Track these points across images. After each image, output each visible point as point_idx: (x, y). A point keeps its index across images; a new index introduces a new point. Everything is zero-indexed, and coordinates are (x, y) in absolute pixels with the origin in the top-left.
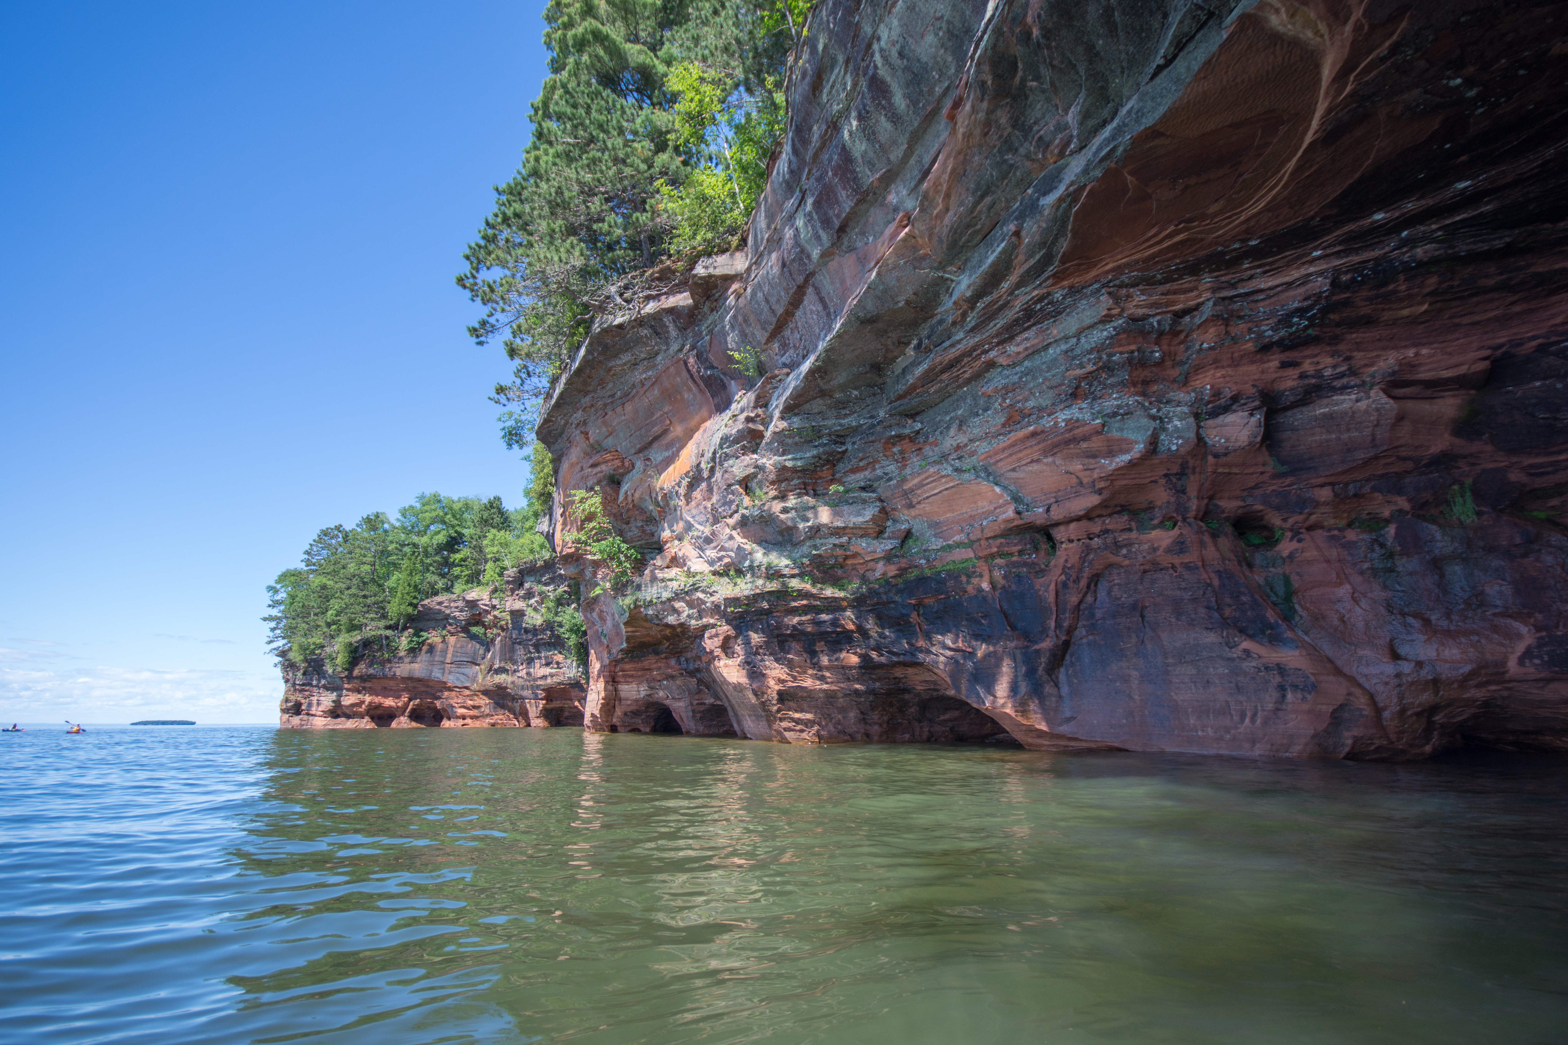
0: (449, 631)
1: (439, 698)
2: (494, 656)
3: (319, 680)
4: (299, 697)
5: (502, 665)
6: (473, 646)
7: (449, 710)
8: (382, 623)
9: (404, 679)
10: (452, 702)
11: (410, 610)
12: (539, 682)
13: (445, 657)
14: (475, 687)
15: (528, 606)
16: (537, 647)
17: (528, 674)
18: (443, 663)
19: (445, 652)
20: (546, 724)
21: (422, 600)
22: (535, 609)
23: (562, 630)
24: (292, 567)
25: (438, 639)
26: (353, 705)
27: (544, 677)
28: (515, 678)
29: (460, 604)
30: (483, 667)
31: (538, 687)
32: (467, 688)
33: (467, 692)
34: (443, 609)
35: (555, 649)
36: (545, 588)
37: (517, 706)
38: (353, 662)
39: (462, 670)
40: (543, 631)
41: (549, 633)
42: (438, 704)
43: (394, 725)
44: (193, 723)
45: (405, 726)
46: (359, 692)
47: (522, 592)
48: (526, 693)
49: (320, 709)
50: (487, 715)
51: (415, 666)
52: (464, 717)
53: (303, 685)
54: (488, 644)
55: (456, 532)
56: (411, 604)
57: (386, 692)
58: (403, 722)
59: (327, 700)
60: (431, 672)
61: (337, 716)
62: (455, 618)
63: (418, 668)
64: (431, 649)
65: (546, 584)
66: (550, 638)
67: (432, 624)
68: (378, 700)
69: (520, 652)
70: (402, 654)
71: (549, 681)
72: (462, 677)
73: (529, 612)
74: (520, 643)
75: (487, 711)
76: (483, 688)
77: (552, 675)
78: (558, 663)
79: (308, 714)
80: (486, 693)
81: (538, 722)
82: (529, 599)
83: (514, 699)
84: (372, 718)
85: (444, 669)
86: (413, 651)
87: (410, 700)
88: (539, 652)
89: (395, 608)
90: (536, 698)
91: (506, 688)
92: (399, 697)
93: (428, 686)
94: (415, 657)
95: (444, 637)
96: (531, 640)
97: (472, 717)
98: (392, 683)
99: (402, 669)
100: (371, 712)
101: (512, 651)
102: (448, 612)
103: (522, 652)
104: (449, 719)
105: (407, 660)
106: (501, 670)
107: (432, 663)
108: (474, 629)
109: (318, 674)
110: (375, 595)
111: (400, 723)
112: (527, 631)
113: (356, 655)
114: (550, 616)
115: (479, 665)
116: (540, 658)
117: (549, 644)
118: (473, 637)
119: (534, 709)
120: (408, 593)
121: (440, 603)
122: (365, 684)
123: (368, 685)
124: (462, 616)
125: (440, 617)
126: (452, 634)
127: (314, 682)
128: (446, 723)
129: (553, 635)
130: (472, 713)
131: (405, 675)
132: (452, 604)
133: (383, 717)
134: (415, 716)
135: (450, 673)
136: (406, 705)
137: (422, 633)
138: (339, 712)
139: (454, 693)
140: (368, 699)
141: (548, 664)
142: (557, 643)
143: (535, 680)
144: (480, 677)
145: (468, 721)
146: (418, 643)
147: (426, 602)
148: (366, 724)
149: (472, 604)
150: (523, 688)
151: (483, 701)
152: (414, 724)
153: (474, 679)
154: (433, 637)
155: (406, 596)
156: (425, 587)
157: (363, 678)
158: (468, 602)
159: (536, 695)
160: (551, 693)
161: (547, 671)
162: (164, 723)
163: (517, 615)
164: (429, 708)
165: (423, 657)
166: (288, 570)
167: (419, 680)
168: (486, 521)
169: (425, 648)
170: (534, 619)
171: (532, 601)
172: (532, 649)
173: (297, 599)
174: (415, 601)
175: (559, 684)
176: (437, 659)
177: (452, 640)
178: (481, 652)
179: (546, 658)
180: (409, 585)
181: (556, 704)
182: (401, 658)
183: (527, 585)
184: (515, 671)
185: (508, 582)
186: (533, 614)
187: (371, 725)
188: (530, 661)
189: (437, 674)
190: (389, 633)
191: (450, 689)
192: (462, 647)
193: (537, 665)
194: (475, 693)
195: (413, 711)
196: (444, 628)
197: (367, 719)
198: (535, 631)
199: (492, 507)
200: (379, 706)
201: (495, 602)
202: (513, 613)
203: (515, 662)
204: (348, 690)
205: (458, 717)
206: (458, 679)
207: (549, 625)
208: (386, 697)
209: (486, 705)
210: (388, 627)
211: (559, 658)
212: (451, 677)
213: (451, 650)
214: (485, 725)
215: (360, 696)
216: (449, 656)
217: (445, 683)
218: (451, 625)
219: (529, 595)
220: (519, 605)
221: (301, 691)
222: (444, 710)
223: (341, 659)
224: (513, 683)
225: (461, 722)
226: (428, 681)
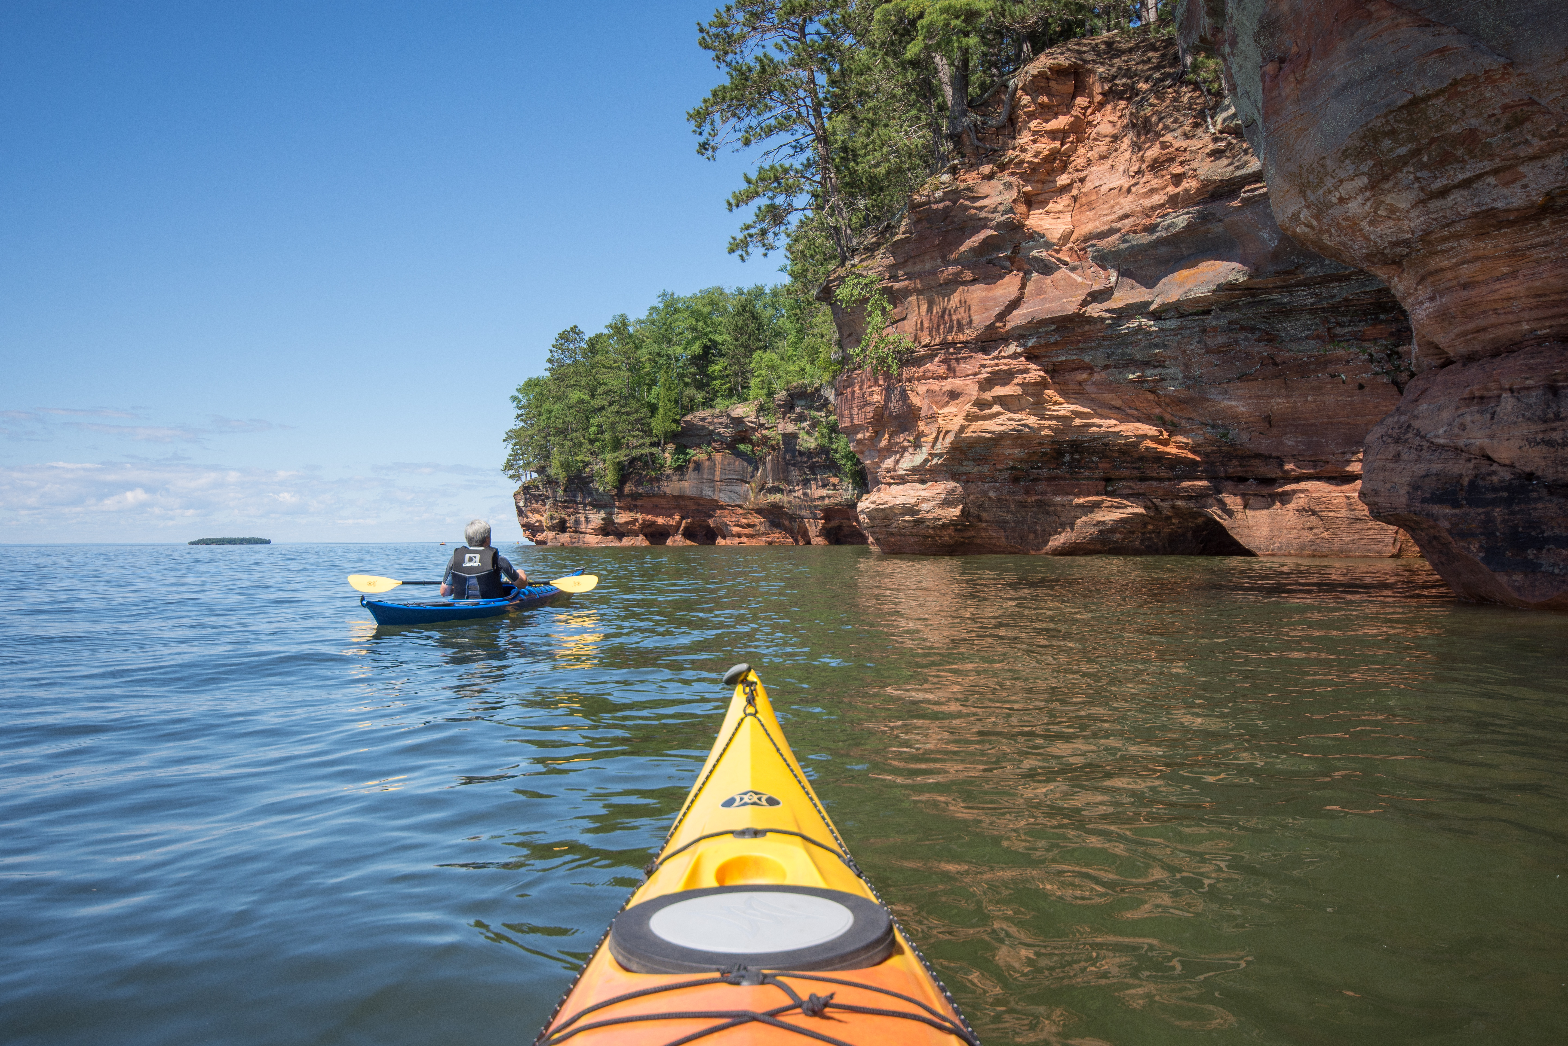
0: (714, 448)
1: (711, 516)
2: (765, 473)
3: (584, 498)
4: (563, 514)
5: (776, 484)
6: (738, 463)
7: (724, 528)
8: (647, 441)
9: (675, 497)
10: (725, 520)
11: (674, 426)
12: (817, 503)
13: (714, 475)
14: (748, 505)
15: (800, 429)
16: (813, 469)
17: (805, 494)
18: (713, 481)
19: (712, 469)
20: (826, 542)
21: (684, 415)
22: (808, 433)
23: (838, 456)
24: (534, 376)
25: (704, 456)
26: (627, 523)
27: (822, 498)
28: (791, 498)
29: (724, 420)
30: (753, 485)
31: (816, 507)
32: (740, 506)
33: (740, 511)
34: (707, 425)
35: (831, 471)
36: (817, 414)
37: (795, 525)
38: (622, 480)
39: (733, 488)
40: (818, 454)
41: (824, 457)
42: (711, 522)
43: (669, 542)
44: (268, 542)
45: (681, 544)
46: (631, 511)
47: (793, 416)
48: (804, 513)
49: (590, 526)
50: (763, 534)
51: (685, 484)
52: (739, 536)
53: (565, 502)
54: (755, 462)
55: (710, 340)
56: (674, 421)
57: (656, 510)
58: (677, 541)
59: (597, 518)
60: (702, 490)
61: (606, 534)
62: (719, 434)
63: (687, 486)
64: (698, 466)
65: (818, 410)
66: (825, 461)
67: (696, 440)
68: (649, 517)
69: (795, 473)
70: (669, 472)
71: (827, 501)
72: (733, 495)
73: (802, 435)
74: (794, 465)
75: (763, 530)
76: (756, 507)
77: (829, 497)
78: (834, 485)
79: (575, 532)
80: (760, 511)
81: (817, 541)
82: (801, 422)
83: (792, 518)
84: (646, 536)
85: (714, 487)
86: (680, 469)
87: (683, 518)
88: (814, 474)
89: (659, 425)
90: (815, 517)
91: (783, 507)
92: (671, 516)
93: (699, 504)
94: (682, 474)
95: (709, 454)
96: (806, 462)
97: (747, 536)
98: (663, 501)
99: (672, 487)
100: (645, 530)
101: (786, 471)
102: (711, 428)
103: (797, 473)
104: (724, 538)
105: (675, 478)
106: (775, 490)
107: (701, 481)
108: (742, 447)
109: (582, 491)
110: (637, 412)
111: (675, 541)
112: (801, 453)
113: (624, 473)
114: (825, 441)
115: (749, 483)
116: (815, 479)
117: (824, 467)
118: (739, 454)
119: (814, 528)
120: (670, 410)
121: (703, 419)
122: (633, 503)
123: (639, 502)
124: (727, 432)
125: (704, 433)
126: (718, 451)
127: (579, 499)
128: (720, 541)
129: (828, 458)
130: (747, 531)
131: (676, 493)
132: (716, 420)
133: (657, 535)
134: (689, 534)
135: (721, 491)
136: (679, 524)
137: (688, 450)
138: (609, 529)
139: (726, 512)
140: (640, 517)
141: (824, 486)
142: (833, 467)
143: (813, 500)
144: (752, 496)
145: (744, 539)
146: (685, 461)
147: (688, 418)
148: (641, 541)
149: (738, 421)
150: (800, 508)
151: (757, 519)
152: (688, 542)
153: (746, 497)
154: (697, 454)
155: (669, 413)
156: (686, 401)
157: (634, 496)
158: (733, 418)
159: (815, 515)
160: (829, 513)
161: (824, 492)
162: (231, 541)
163: (790, 438)
164: (700, 526)
165: (691, 474)
166: (530, 380)
167: (690, 498)
168: (741, 328)
169: (691, 466)
170: (809, 442)
171: (805, 424)
172: (807, 470)
173: (553, 414)
174: (678, 417)
175: (837, 504)
176: (705, 476)
177: (718, 456)
178: (750, 469)
179: (822, 479)
180: (670, 401)
181: (834, 523)
182: (668, 476)
183: (798, 410)
184: (790, 491)
185: (780, 406)
186: (806, 437)
187: (646, 543)
188: (806, 483)
189: (708, 492)
190: (654, 450)
191: (722, 508)
192: (729, 464)
193: (814, 487)
194: (749, 512)
195: (686, 529)
196: (709, 444)
197: (641, 537)
198: (810, 454)
199: (744, 310)
200: (653, 524)
201: (763, 420)
202: (784, 435)
203: (790, 483)
204: (619, 508)
205: (733, 536)
206: (729, 497)
207: (823, 450)
208: (658, 515)
209: (761, 523)
210: (652, 445)
211: (835, 480)
212: (722, 495)
213: (718, 467)
214: (762, 544)
215: (632, 514)
216: (718, 473)
217: (717, 501)
218: (715, 441)
219: (801, 418)
220: (791, 428)
221: (564, 508)
222: (718, 528)
223: (610, 477)
224: (789, 502)
225: (736, 540)
226: (700, 499)
